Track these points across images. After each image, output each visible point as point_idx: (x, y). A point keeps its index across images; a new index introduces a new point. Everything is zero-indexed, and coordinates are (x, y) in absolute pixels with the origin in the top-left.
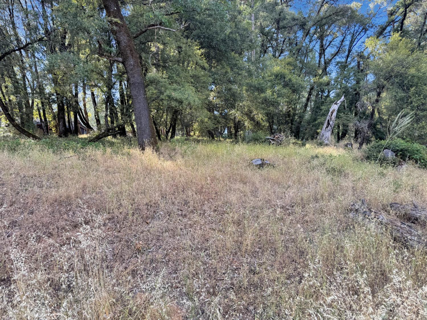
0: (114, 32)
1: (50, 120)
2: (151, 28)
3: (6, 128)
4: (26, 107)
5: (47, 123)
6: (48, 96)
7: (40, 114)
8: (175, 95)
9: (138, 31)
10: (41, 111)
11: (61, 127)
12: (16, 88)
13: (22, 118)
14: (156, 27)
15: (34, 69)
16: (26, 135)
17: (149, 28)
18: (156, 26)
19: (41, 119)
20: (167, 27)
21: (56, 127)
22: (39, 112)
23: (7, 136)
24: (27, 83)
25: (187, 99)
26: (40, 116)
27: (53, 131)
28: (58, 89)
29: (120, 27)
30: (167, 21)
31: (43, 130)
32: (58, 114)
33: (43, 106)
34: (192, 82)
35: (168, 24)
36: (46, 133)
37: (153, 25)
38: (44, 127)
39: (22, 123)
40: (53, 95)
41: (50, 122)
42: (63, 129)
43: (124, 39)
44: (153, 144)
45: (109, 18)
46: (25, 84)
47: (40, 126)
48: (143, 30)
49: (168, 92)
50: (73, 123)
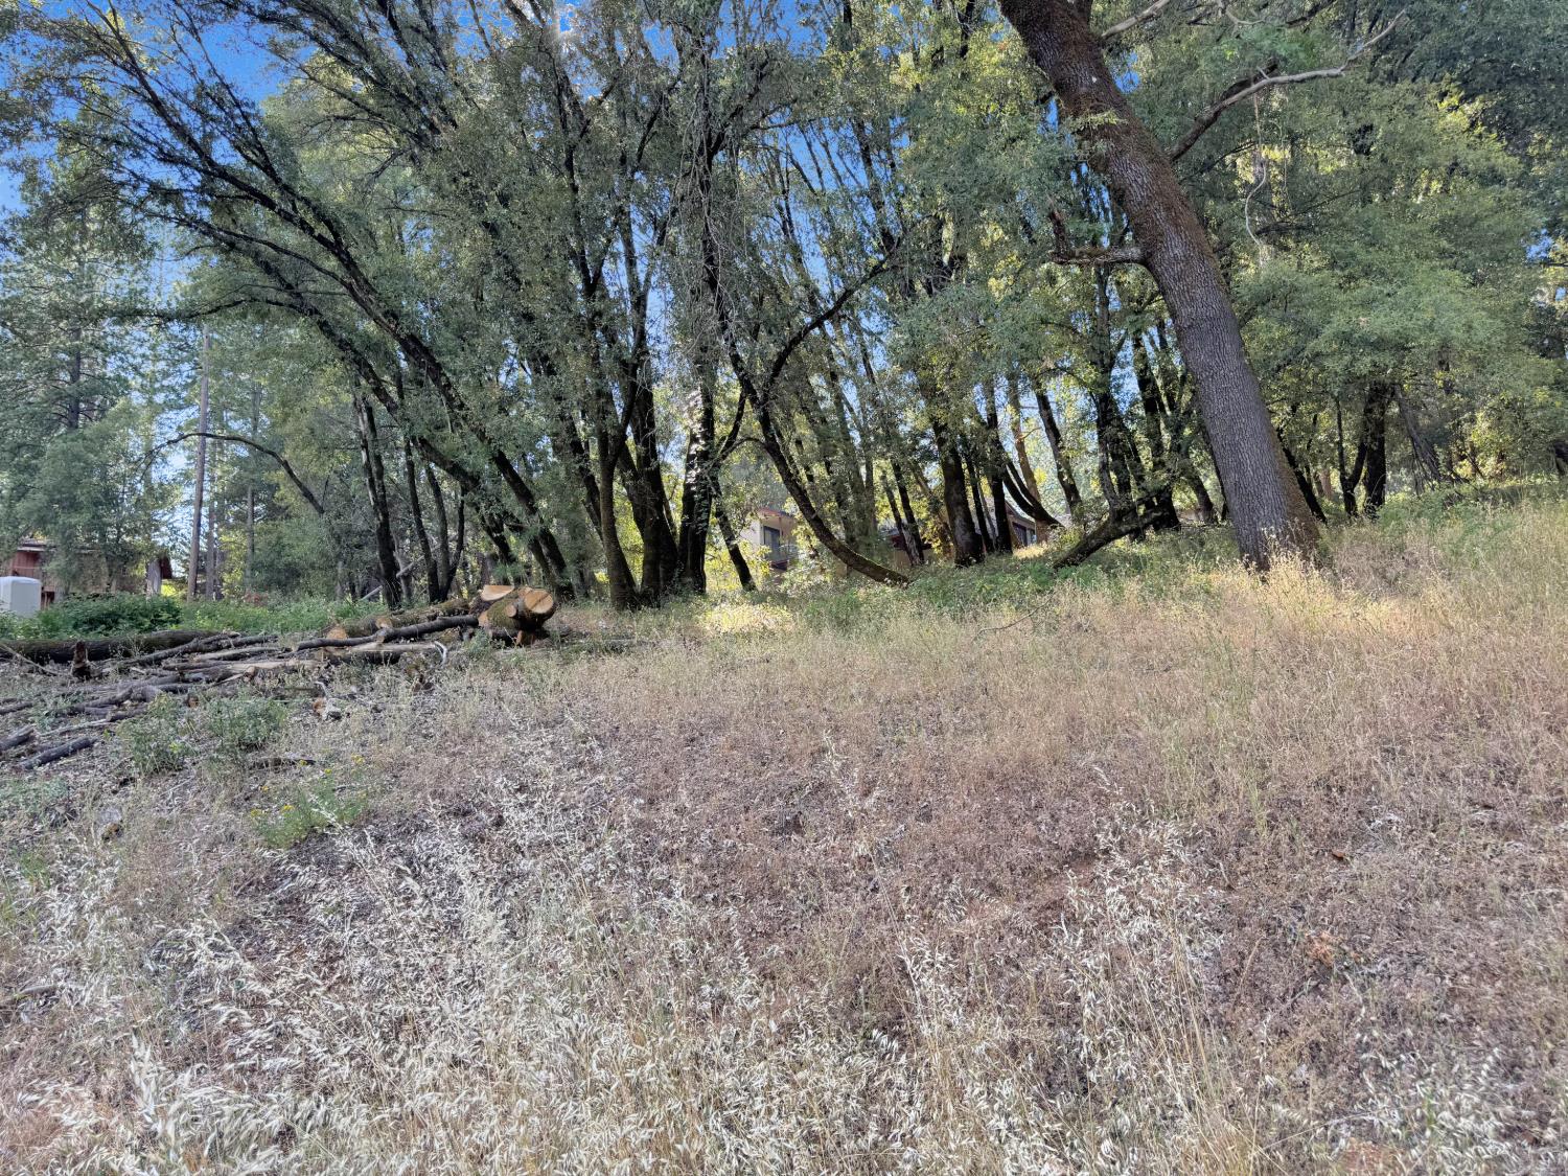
0: (1099, 164)
1: (924, 515)
2: (1235, 98)
3: (811, 562)
4: (856, 492)
5: (916, 528)
6: (909, 442)
7: (893, 505)
8: (1370, 323)
9: (1187, 128)
10: (897, 494)
11: (959, 532)
12: (822, 438)
13: (848, 526)
14: (1254, 87)
15: (862, 370)
16: (868, 575)
17: (1227, 102)
18: (1256, 81)
19: (898, 518)
20: (1301, 68)
21: (943, 535)
22: (891, 497)
23: (818, 586)
24: (848, 416)
25: (1431, 328)
26: (895, 510)
27: (936, 551)
28: (939, 413)
29: (1117, 140)
30: (1296, 46)
31: (909, 553)
32: (947, 495)
33: (898, 476)
34: (1442, 253)
35: (1302, 55)
36: (918, 560)
37: (1243, 84)
38: (909, 542)
39: (851, 539)
40: (923, 435)
41: (924, 523)
42: (967, 537)
43: (1137, 175)
44: (1300, 541)
45: (1080, 120)
46: (843, 421)
47: (899, 542)
48: (1205, 117)
49: (1339, 322)
50: (993, 515)
